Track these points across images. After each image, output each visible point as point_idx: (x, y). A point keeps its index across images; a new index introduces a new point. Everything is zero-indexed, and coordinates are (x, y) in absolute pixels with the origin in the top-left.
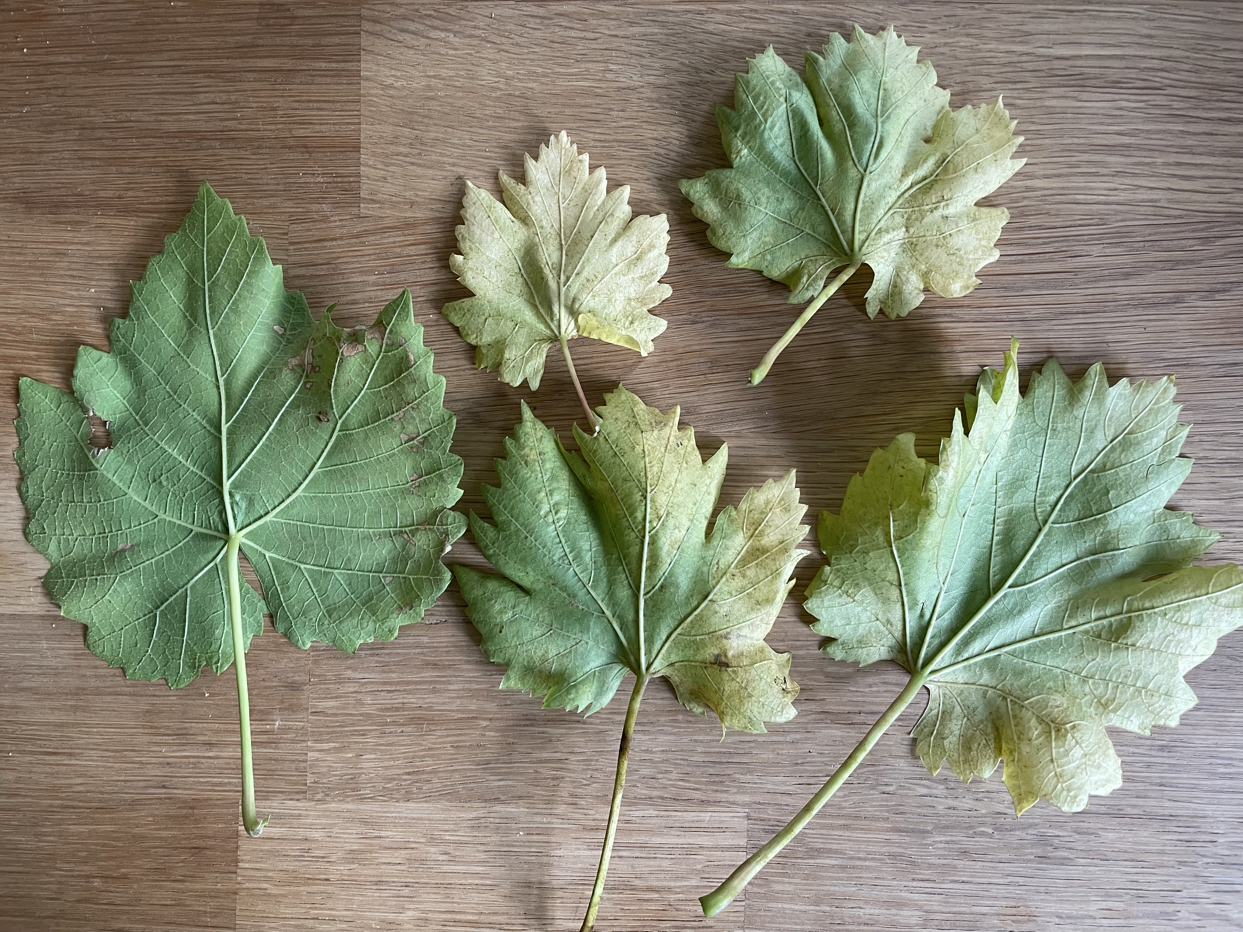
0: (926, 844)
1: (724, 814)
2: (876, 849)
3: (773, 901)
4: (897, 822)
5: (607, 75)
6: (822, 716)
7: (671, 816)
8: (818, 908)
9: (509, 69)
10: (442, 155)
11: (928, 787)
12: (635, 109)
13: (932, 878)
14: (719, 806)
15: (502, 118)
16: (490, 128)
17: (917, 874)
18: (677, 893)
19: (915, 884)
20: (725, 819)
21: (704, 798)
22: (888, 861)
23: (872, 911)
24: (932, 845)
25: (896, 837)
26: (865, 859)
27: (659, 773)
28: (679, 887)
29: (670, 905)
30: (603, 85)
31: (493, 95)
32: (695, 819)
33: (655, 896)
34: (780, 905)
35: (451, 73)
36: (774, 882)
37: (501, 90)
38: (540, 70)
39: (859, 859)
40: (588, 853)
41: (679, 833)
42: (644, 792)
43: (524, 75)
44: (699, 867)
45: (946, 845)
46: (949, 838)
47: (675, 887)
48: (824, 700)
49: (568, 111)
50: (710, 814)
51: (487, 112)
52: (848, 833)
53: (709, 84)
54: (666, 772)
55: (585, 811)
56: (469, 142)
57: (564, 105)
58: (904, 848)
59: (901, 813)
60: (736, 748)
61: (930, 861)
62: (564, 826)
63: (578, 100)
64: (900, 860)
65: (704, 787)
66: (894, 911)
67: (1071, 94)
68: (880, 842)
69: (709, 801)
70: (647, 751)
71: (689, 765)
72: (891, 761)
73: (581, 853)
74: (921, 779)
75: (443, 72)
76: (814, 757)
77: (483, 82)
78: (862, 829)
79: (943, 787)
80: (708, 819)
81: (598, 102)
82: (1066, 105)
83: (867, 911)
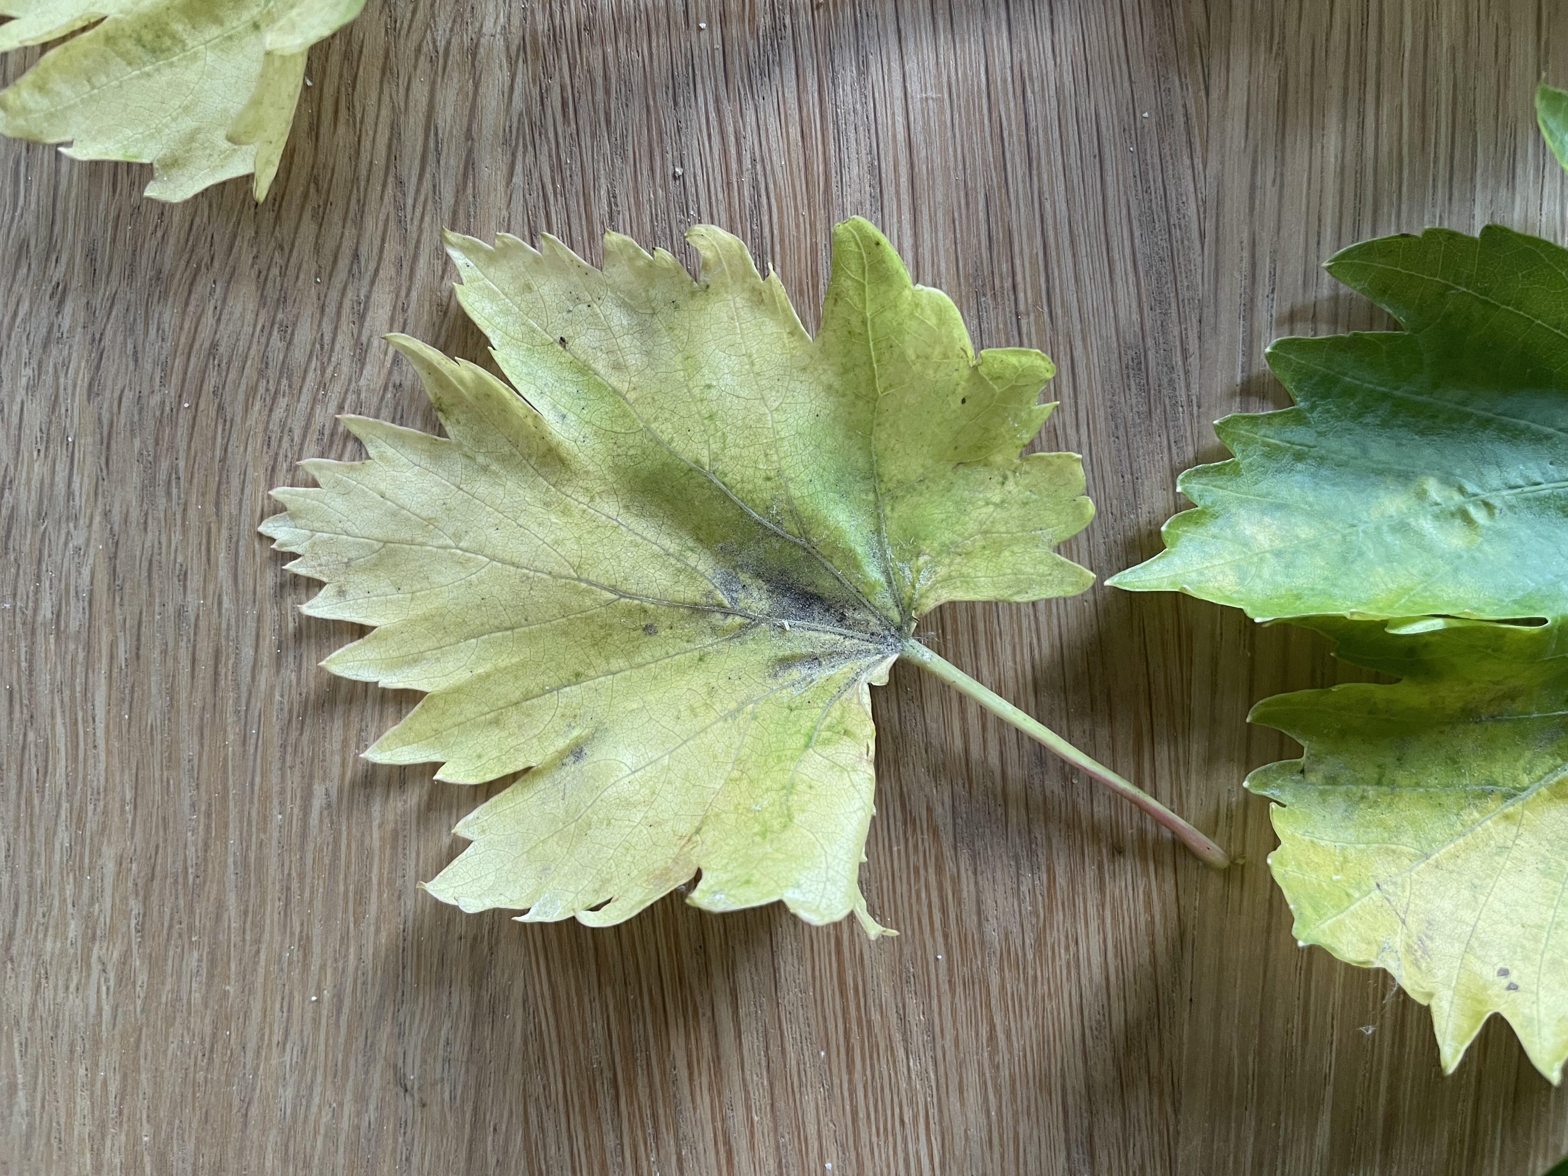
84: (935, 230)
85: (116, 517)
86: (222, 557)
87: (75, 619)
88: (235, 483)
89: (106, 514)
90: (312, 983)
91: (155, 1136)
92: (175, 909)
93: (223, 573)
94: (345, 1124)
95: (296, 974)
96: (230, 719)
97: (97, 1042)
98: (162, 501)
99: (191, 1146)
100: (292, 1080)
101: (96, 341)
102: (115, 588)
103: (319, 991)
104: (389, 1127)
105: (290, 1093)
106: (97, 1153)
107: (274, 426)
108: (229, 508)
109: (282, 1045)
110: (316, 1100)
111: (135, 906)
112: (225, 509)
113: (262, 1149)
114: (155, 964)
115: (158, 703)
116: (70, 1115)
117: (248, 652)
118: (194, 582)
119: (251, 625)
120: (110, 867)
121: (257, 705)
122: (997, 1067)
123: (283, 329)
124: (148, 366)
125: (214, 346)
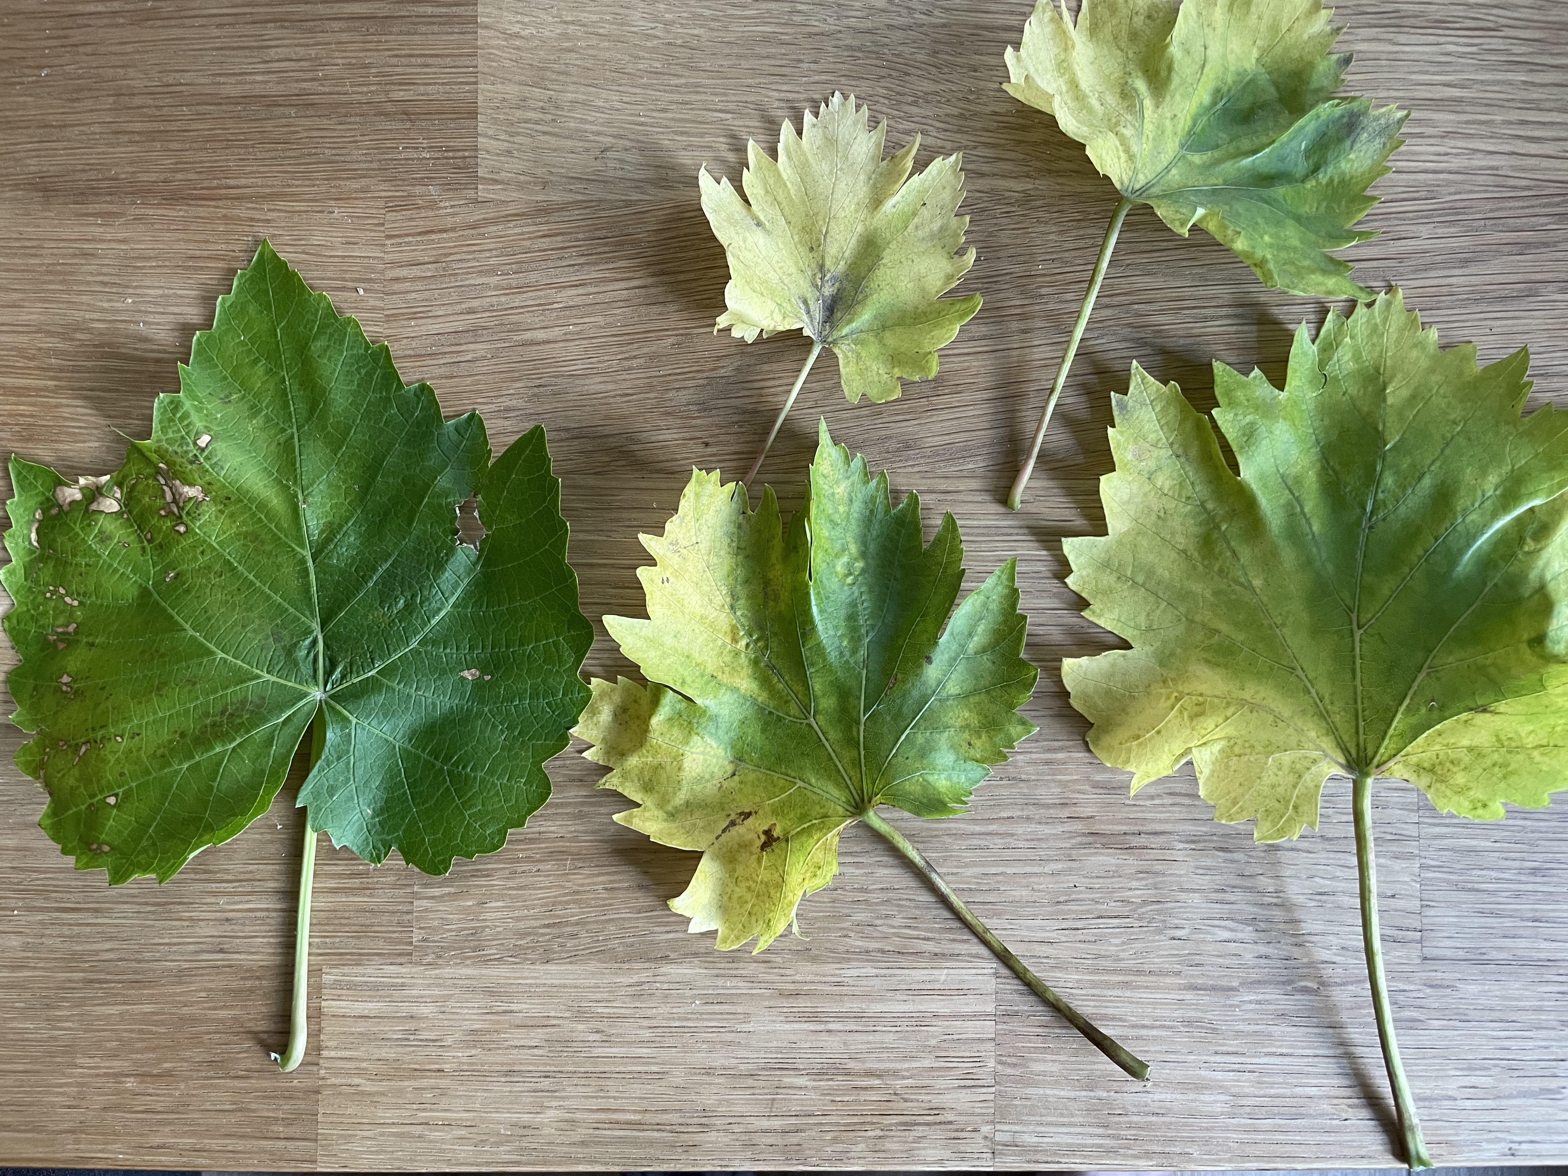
0: (1231, 1006)
1: (964, 971)
2: (1166, 1013)
3: (1030, 1085)
4: (1192, 976)
5: (795, 18)
6: (1090, 839)
7: (895, 975)
8: (1092, 1094)
9: (668, 11)
10: (585, 121)
11: (1232, 930)
12: (831, 60)
13: (1240, 1050)
14: (957, 961)
15: (660, 73)
16: (645, 87)
17: (1220, 1045)
18: (904, 1078)
19: (1218, 1058)
20: (966, 977)
21: (937, 950)
22: (1182, 1029)
23: (1163, 1097)
24: (1238, 1006)
25: (1192, 997)
26: (1153, 1027)
27: (877, 918)
28: (908, 1070)
29: (895, 1094)
30: (789, 30)
31: (649, 44)
32: (927, 978)
33: (877, 1082)
34: (1041, 1091)
35: (594, 18)
36: (1032, 1059)
37: (659, 38)
38: (707, 12)
39: (1144, 1027)
40: (787, 1026)
41: (906, 998)
42: (859, 943)
43: (687, 18)
44: (933, 1042)
45: (1258, 1006)
46: (1261, 997)
47: (901, 1070)
48: (1092, 817)
49: (745, 64)
50: (946, 971)
51: (641, 66)
52: (1128, 993)
53: (925, 28)
54: (887, 916)
55: (781, 971)
56: (618, 105)
57: (739, 56)
58: (1203, 1011)
59: (1197, 965)
60: (978, 883)
61: (1236, 1028)
62: (754, 991)
63: (758, 50)
64: (1198, 1027)
65: (937, 936)
66: (1191, 1096)
67: (1386, 36)
68: (1170, 1004)
69: (944, 955)
70: (862, 890)
71: (916, 907)
72: (1183, 896)
73: (778, 1027)
74: (1221, 919)
75: (583, 17)
76: (1081, 892)
77: (635, 29)
78: (1147, 987)
79: (1251, 928)
80: (943, 978)
81: (783, 51)
82: (1379, 49)
83: (1157, 1097)
84: (961, 362)
85: (839, 35)
86: (824, 77)
87: (797, 19)
88: (854, 83)
89: (840, 32)
90: (648, 113)
91: (580, 48)
92: (678, 58)
93: (817, 78)
94: (587, 127)
95: (652, 107)
96: (757, 81)
97: (622, 24)
98: (846, 54)
99: (577, 62)
100: (607, 105)
101: (910, 28)
102: (810, 35)
103: (644, 116)
104: (587, 145)
105: (601, 104)
106: (572, 23)
107: (876, 98)
108: (843, 80)
109: (621, 101)
110: (598, 115)
111: (679, 42)
112: (842, 79)
113: (577, 93)
114: (654, 50)
115: (763, 51)
116: (590, 12)
117: (785, 88)
118: (813, 66)
119: (797, 89)
120: (696, 32)
121: (763, 91)
122: (614, 397)
123: (915, 102)
124: (900, 48)
125: (909, 74)
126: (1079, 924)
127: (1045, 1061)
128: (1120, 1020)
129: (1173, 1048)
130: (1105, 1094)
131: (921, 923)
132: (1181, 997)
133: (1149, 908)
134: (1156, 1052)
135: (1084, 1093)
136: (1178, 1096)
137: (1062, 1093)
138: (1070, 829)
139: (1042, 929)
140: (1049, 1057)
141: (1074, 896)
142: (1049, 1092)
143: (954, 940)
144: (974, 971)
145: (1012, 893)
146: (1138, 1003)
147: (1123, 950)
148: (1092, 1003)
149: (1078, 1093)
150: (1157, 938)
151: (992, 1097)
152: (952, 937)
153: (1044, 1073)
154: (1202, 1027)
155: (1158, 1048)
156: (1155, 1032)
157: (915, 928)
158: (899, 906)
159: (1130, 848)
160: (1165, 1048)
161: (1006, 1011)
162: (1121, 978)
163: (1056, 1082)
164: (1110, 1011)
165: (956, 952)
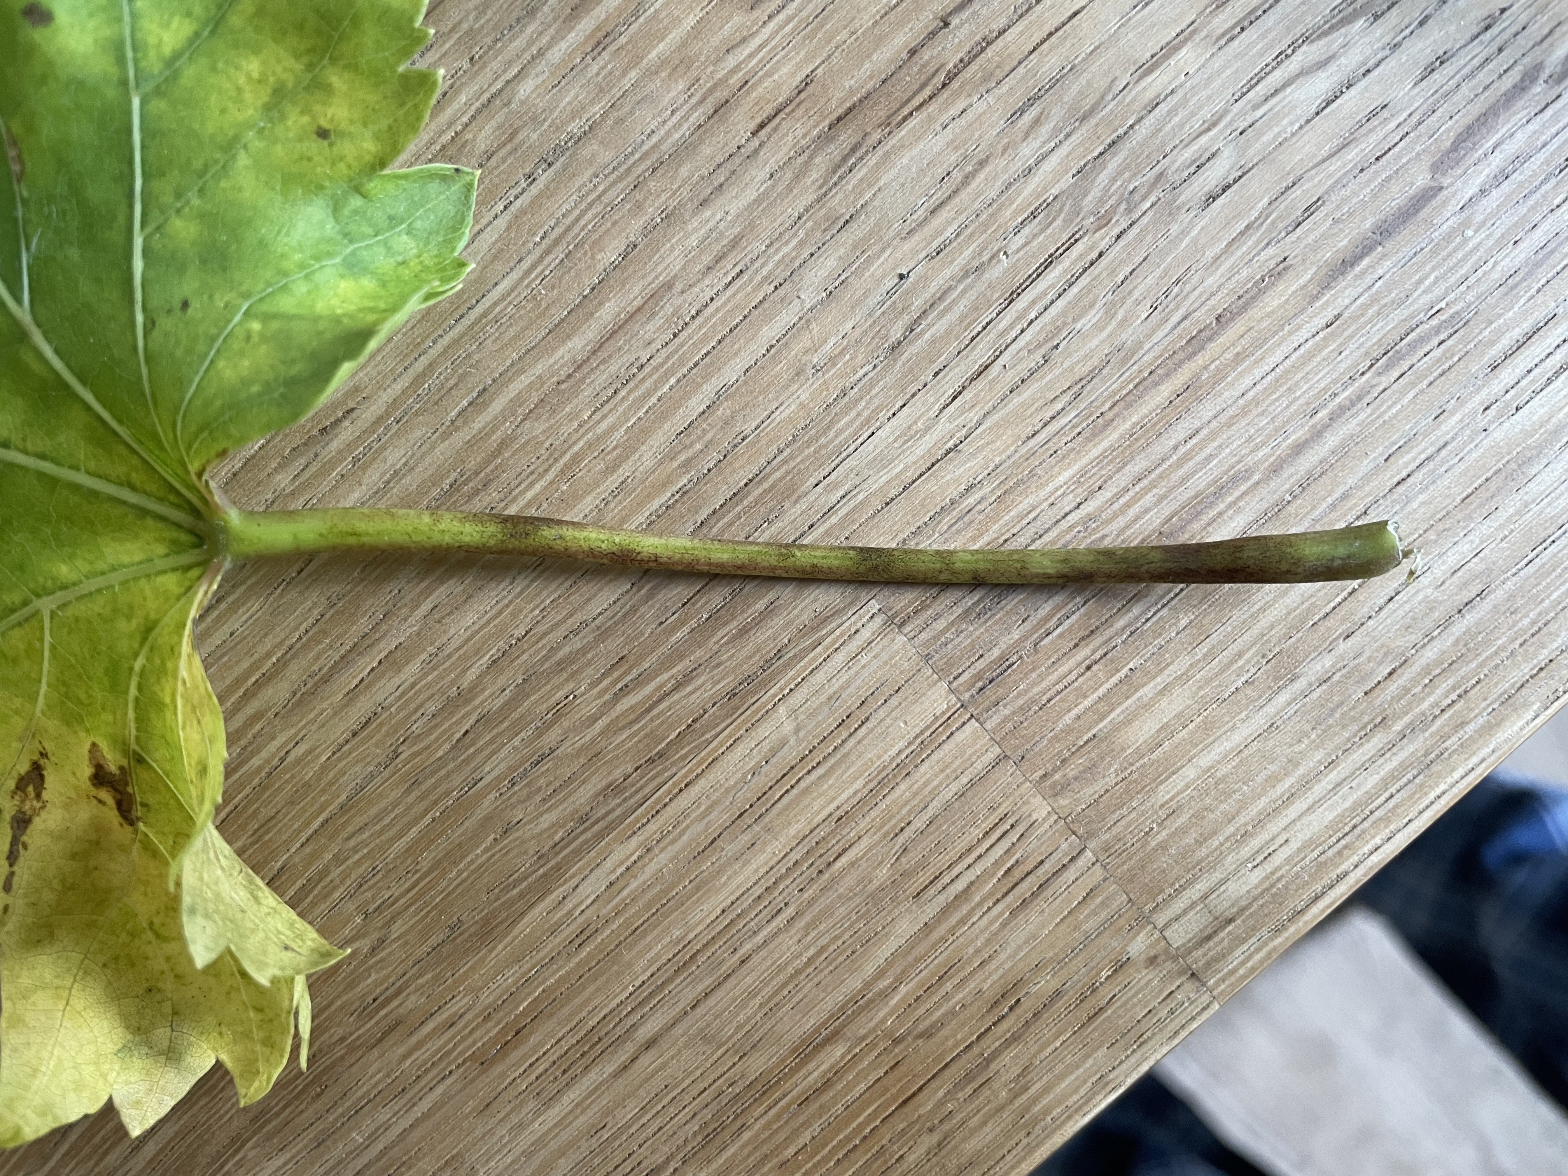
0: (1448, 238)
1: (820, 677)
2: (1323, 379)
4: (1315, 247)
6: (846, 138)
7: (685, 814)
8: (1301, 684)
11: (1322, 64)
13: (1539, 315)
14: (789, 665)
17: (1492, 343)
18: (885, 995)
19: (1507, 375)
20: (836, 684)
21: (727, 684)
22: (1385, 381)
23: (1452, 559)
24: (1466, 224)
25: (1351, 293)
26: (1317, 434)
27: (540, 733)
28: (881, 974)
29: (897, 1041)
32: (757, 756)
33: (837, 1052)
34: (1190, 773)
36: (1117, 727)
39: (1299, 449)
40: (555, 1113)
41: (746, 838)
42: (547, 820)
44: (883, 873)
45: (1506, 186)
46: (1497, 161)
47: (868, 985)
48: (808, 81)
50: (782, 709)
52: (1207, 410)
54: (559, 711)
55: (439, 1019)
58: (1400, 303)
59: (1309, 211)
60: (686, 465)
61: (1496, 275)
64: (1412, 347)
65: (699, 654)
66: (1510, 506)
68: (1318, 349)
69: (748, 679)
70: (451, 705)
71: (603, 634)
72: (1156, 82)
74: (1281, 57)
76: (925, 279)
78: (1239, 358)
79: (1360, 23)
80: (788, 727)
83: (1440, 571)
126: (981, 354)
127: (1147, 707)
128: (1235, 480)
129: (1396, 437)
130: (1328, 661)
131: (642, 658)
132: (1329, 315)
133: (1103, 178)
134: (1367, 478)
135: (1282, 698)
136: (1485, 529)
137: (1237, 738)
138: (781, 155)
139: (909, 436)
140: (1147, 691)
141: (918, 304)
142: (1205, 760)
143: (744, 631)
144: (840, 658)
145: (778, 417)
146: (1245, 411)
147: (1123, 324)
148: (1149, 498)
149: (1270, 709)
150: (1175, 228)
151: (1098, 873)
152: (732, 627)
153: (1167, 731)
154: (1422, 340)
155: (1365, 466)
156: (1331, 440)
157: (640, 681)
158: (561, 665)
159: (951, 77)
160: (1378, 453)
161: (978, 677)
162: (1166, 390)
163: (1208, 727)
164: (1201, 481)
165: (770, 650)
